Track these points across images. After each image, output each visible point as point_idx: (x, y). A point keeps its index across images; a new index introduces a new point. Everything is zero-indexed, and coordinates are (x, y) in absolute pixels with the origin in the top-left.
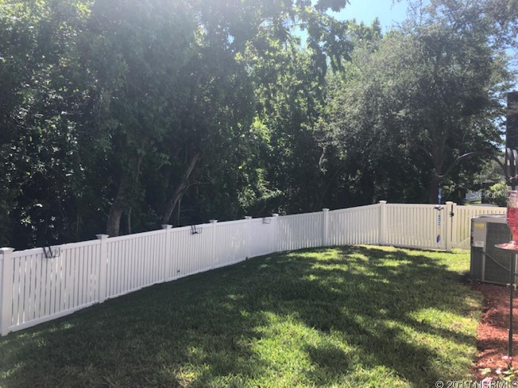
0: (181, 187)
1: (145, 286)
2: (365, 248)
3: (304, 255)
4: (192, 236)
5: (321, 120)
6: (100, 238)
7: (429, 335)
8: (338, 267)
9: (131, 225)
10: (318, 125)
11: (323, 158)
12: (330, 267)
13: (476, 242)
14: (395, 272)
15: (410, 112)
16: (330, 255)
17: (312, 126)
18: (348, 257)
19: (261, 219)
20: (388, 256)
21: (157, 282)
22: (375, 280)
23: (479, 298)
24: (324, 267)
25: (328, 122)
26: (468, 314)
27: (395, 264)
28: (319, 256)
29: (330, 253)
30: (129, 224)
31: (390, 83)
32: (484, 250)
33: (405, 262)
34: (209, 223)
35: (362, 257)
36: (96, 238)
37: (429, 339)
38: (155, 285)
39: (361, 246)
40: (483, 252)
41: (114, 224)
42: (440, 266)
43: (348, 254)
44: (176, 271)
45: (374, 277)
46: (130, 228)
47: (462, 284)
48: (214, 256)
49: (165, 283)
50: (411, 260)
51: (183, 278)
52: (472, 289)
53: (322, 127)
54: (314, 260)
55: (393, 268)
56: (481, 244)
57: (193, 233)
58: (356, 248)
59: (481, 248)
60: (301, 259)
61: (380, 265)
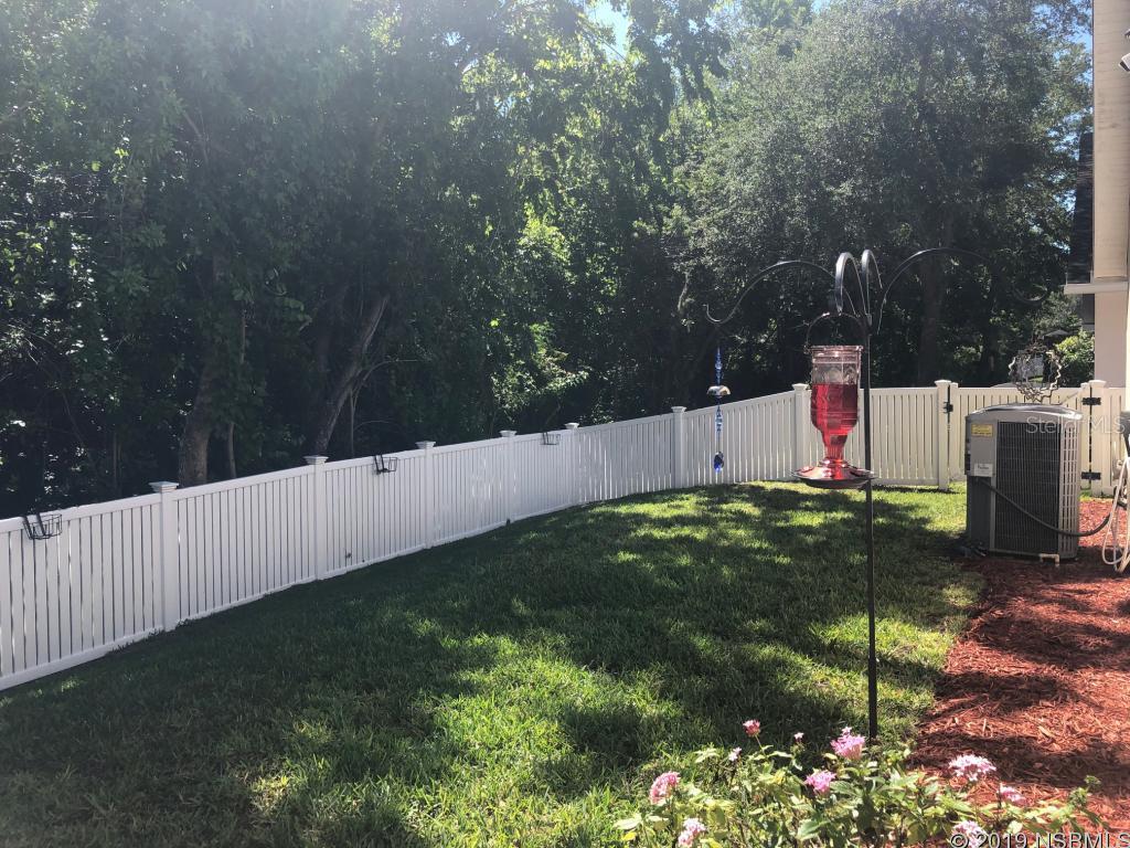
0: (354, 370)
1: (272, 590)
2: (763, 488)
3: (623, 509)
4: (376, 477)
5: (677, 210)
6: (160, 491)
7: (838, 672)
8: (686, 531)
9: (236, 460)
10: (670, 223)
11: (685, 297)
12: (670, 534)
13: (976, 465)
14: (810, 539)
15: (864, 186)
16: (678, 507)
17: (661, 224)
18: (717, 511)
19: (538, 436)
20: (803, 504)
21: (299, 581)
22: (758, 557)
23: (972, 588)
24: (658, 533)
25: (693, 214)
26: (937, 623)
27: (815, 520)
28: (654, 510)
29: (680, 503)
30: (232, 457)
31: (821, 122)
32: (993, 483)
33: (839, 515)
34: (417, 448)
35: (748, 508)
36: (150, 491)
37: (834, 681)
38: (294, 587)
39: (753, 483)
40: (992, 489)
41: (194, 458)
42: (912, 522)
43: (719, 503)
44: (343, 555)
45: (760, 550)
46: (233, 465)
47: (948, 558)
48: (430, 519)
49: (317, 583)
50: (852, 511)
51: (359, 570)
52: (964, 569)
53: (680, 227)
54: (641, 519)
55: (808, 530)
56: (986, 470)
57: (378, 472)
58: (741, 490)
59: (988, 479)
60: (613, 517)
61: (781, 524)
